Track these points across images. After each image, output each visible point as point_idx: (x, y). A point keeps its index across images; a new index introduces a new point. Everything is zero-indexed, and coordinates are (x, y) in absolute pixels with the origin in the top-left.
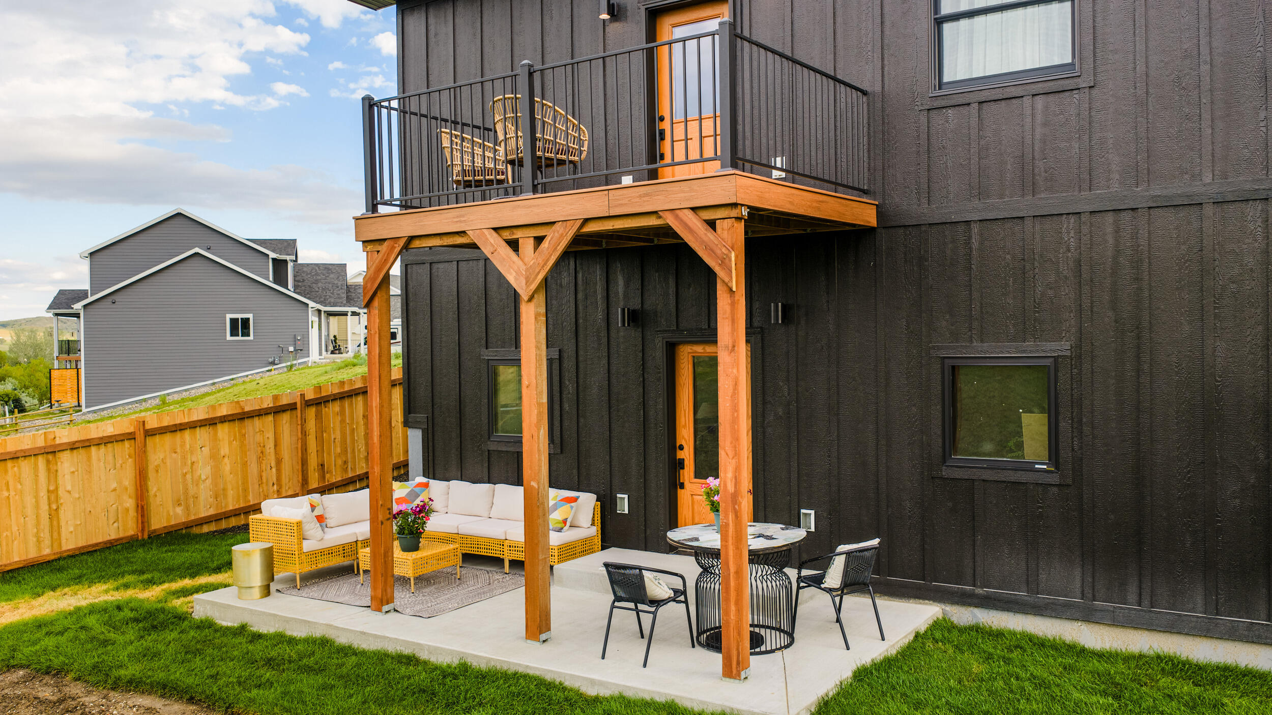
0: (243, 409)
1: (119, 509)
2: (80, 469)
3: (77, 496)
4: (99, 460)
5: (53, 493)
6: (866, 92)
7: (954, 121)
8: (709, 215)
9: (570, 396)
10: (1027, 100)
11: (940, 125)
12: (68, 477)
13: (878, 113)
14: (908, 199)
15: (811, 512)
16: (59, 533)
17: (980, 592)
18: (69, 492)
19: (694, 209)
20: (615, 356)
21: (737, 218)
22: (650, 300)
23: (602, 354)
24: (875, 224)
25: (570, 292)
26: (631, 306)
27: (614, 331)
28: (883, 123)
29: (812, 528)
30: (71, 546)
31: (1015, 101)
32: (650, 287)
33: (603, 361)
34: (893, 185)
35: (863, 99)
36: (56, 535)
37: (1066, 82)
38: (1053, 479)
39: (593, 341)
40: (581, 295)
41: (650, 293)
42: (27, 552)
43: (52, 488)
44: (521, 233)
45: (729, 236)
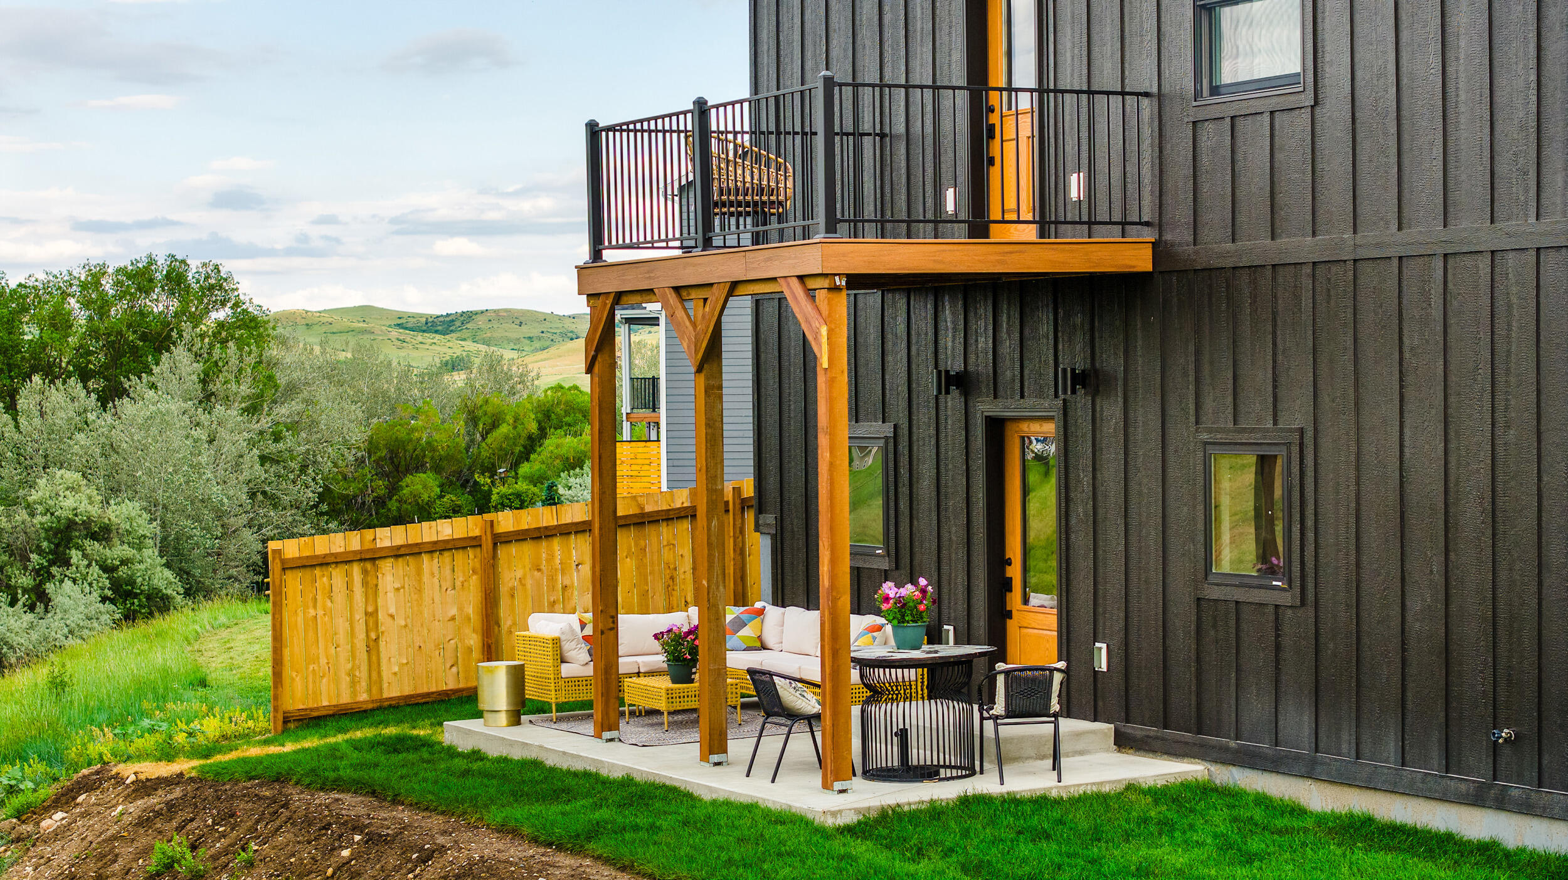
0: (643, 509)
1: (459, 646)
2: (406, 586)
3: (403, 623)
4: (433, 575)
5: (371, 616)
6: (1147, 95)
7: (1214, 138)
8: (812, 284)
9: (904, 490)
10: (1266, 118)
11: (1205, 143)
12: (391, 595)
13: (1156, 123)
14: (1179, 235)
15: (1104, 646)
16: (379, 673)
17: (1233, 744)
18: (392, 616)
19: (801, 278)
20: (942, 435)
21: (829, 289)
22: (972, 358)
23: (933, 431)
24: (1149, 267)
25: (904, 345)
26: (957, 366)
27: (942, 397)
28: (1160, 135)
29: (1104, 668)
30: (395, 693)
31: (1258, 117)
32: (972, 341)
33: (933, 442)
34: (1167, 218)
35: (1145, 102)
36: (374, 675)
37: (1292, 98)
38: (1286, 599)
39: (924, 417)
40: (914, 349)
41: (972, 349)
42: (338, 695)
43: (370, 609)
44: (694, 294)
45: (824, 308)
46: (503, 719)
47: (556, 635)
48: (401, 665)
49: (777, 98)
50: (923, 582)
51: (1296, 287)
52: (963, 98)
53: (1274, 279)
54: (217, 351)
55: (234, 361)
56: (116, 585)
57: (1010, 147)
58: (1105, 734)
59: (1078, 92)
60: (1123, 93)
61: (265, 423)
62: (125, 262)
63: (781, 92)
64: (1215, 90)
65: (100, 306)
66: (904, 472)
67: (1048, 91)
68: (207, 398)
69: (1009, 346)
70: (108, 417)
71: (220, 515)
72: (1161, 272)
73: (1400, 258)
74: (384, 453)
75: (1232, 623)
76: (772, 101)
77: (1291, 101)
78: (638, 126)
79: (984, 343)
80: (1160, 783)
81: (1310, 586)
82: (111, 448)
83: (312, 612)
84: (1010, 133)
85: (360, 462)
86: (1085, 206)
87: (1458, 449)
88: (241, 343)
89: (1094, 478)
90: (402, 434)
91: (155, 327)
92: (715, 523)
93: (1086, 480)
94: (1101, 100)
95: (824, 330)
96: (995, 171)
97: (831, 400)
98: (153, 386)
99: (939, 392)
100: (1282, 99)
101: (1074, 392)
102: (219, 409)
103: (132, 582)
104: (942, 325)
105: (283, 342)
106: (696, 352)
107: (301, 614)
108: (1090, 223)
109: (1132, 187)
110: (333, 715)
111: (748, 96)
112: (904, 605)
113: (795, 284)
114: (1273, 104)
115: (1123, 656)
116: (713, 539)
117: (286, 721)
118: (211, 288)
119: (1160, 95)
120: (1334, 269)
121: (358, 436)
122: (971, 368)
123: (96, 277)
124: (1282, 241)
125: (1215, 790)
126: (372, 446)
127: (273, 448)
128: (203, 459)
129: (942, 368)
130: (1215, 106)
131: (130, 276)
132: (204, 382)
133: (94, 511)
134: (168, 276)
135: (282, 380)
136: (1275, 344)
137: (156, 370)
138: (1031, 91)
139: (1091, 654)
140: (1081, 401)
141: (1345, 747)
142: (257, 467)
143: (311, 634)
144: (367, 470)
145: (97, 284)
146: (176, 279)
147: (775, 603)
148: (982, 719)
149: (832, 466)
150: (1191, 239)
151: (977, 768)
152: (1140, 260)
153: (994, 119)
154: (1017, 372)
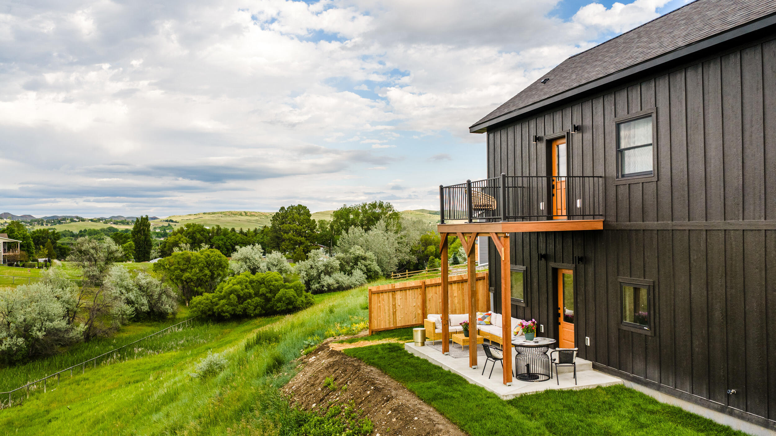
1: (416, 314)
2: (403, 298)
3: (402, 307)
5: (394, 305)
6: (601, 177)
7: (623, 190)
8: (499, 235)
9: (529, 285)
10: (641, 184)
11: (620, 192)
12: (399, 300)
13: (604, 185)
14: (611, 219)
15: (589, 338)
16: (396, 320)
17: (631, 375)
18: (399, 306)
19: (496, 233)
20: (540, 271)
21: (504, 237)
22: (548, 250)
23: (537, 270)
24: (602, 228)
25: (529, 245)
26: (543, 252)
27: (539, 261)
28: (605, 189)
29: (589, 345)
30: (400, 325)
31: (638, 184)
32: (548, 245)
33: (537, 273)
34: (608, 213)
35: (600, 179)
36: (395, 320)
37: (650, 178)
38: (649, 334)
39: (534, 265)
40: (531, 246)
41: (548, 248)
42: (386, 325)
43: (394, 304)
44: (467, 235)
45: (503, 243)
46: (420, 344)
47: (434, 321)
48: (402, 318)
49: (494, 179)
50: (533, 320)
51: (651, 237)
52: (545, 179)
53: (644, 234)
54: (389, 221)
55: (392, 223)
56: (367, 269)
57: (559, 191)
58: (589, 365)
59: (580, 177)
60: (593, 177)
61: (399, 235)
62: (370, 202)
63: (496, 178)
64: (623, 176)
65: (365, 212)
66: (529, 280)
67: (570, 177)
68: (387, 230)
69: (559, 247)
70: (366, 234)
71: (389, 255)
72: (606, 230)
73: (689, 230)
74: (424, 241)
75: (630, 338)
76: (493, 180)
77: (649, 180)
78: (458, 186)
79: (552, 246)
80: (608, 385)
81: (658, 330)
82: (367, 241)
83: (379, 305)
84: (559, 187)
85: (419, 243)
86: (582, 209)
87: (712, 294)
88: (394, 219)
89: (585, 288)
90: (427, 237)
91: (377, 215)
92: (473, 299)
93: (583, 289)
94: (587, 179)
95: (503, 249)
96: (554, 198)
97: (505, 270)
98: (376, 228)
99: (539, 260)
100: (646, 179)
101: (579, 263)
102: (389, 233)
103: (371, 269)
104: (539, 240)
105: (403, 218)
106: (468, 252)
107: (376, 305)
108: (583, 215)
109: (596, 205)
110: (383, 331)
111: (486, 178)
112: (528, 328)
113: (495, 235)
114: (643, 180)
115: (594, 341)
116: (473, 304)
117: (372, 332)
118: (388, 207)
119: (605, 177)
120: (665, 232)
121: (418, 238)
122: (548, 253)
123: (365, 206)
124: (647, 223)
125: (626, 389)
126: (421, 240)
127: (400, 241)
128: (386, 243)
129: (539, 253)
130: (622, 181)
131: (371, 205)
132: (386, 227)
133: (363, 254)
134: (379, 205)
135: (402, 227)
136: (644, 254)
137: (376, 224)
138: (565, 177)
139: (584, 340)
140: (581, 266)
141: (671, 383)
142: (397, 244)
143: (379, 310)
144: (420, 245)
145: (365, 207)
146: (381, 206)
147: (494, 312)
148: (552, 363)
149: (505, 289)
150: (615, 221)
151: (551, 376)
152: (599, 226)
153: (554, 183)
154: (561, 256)
